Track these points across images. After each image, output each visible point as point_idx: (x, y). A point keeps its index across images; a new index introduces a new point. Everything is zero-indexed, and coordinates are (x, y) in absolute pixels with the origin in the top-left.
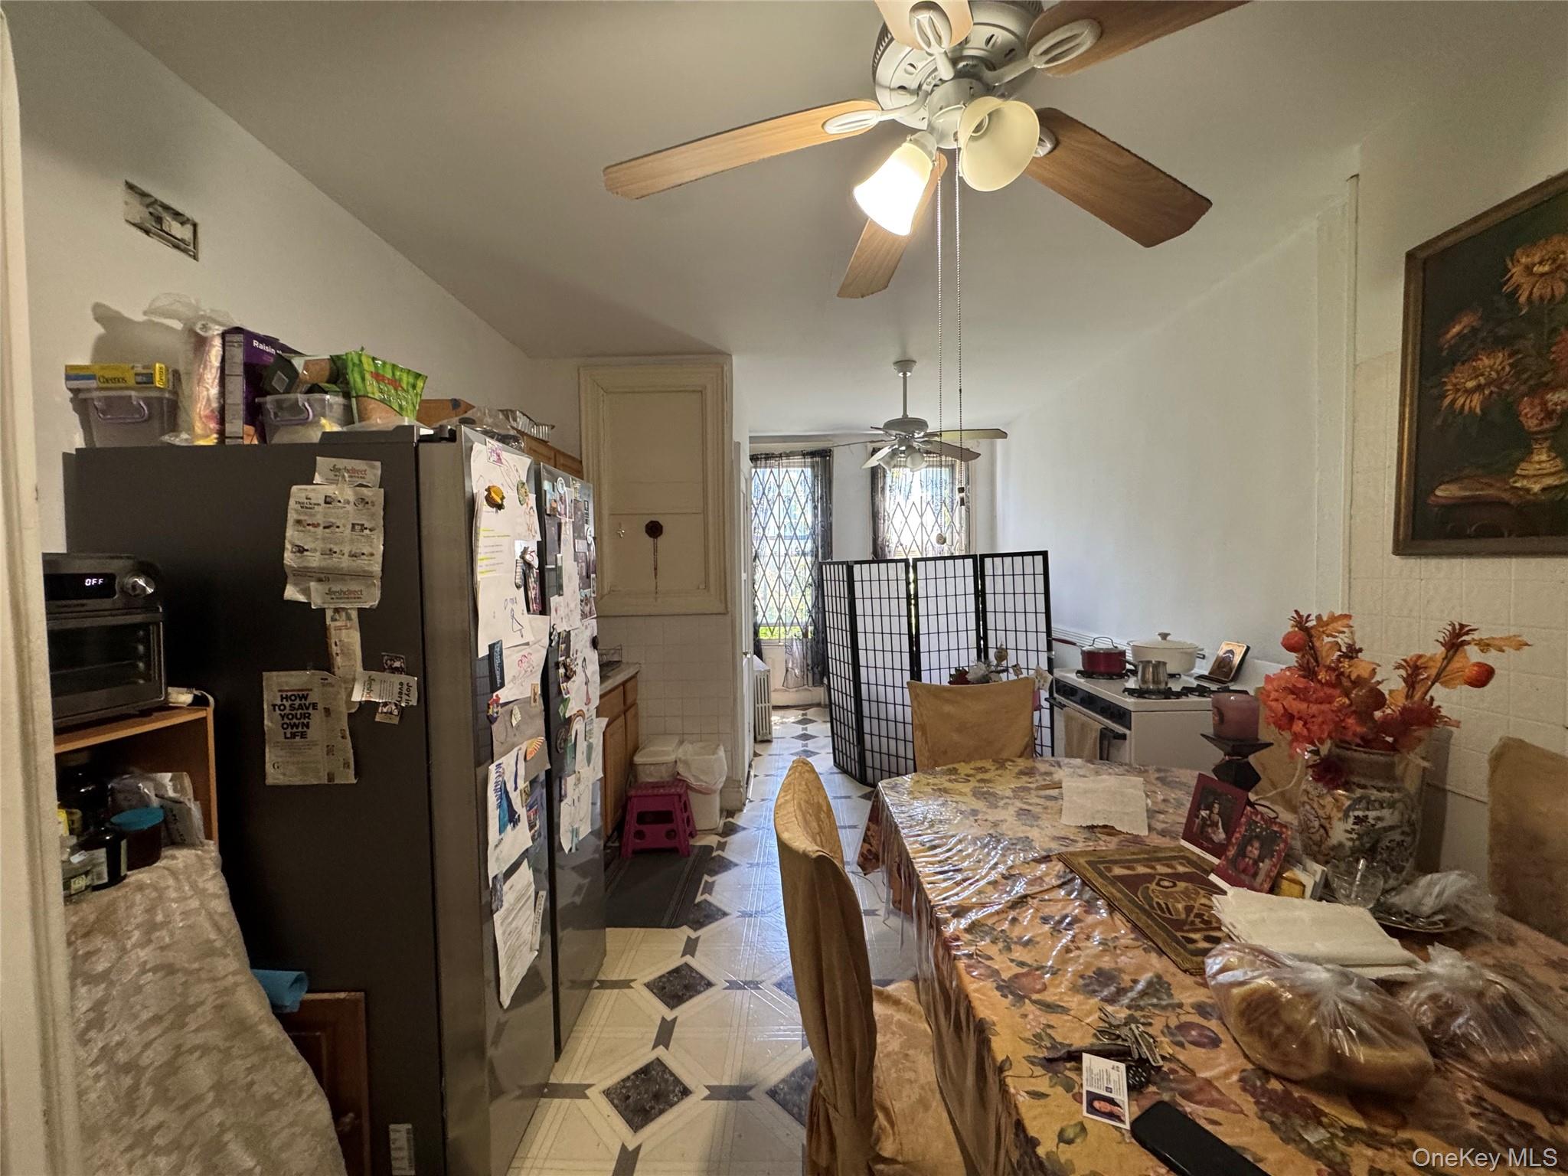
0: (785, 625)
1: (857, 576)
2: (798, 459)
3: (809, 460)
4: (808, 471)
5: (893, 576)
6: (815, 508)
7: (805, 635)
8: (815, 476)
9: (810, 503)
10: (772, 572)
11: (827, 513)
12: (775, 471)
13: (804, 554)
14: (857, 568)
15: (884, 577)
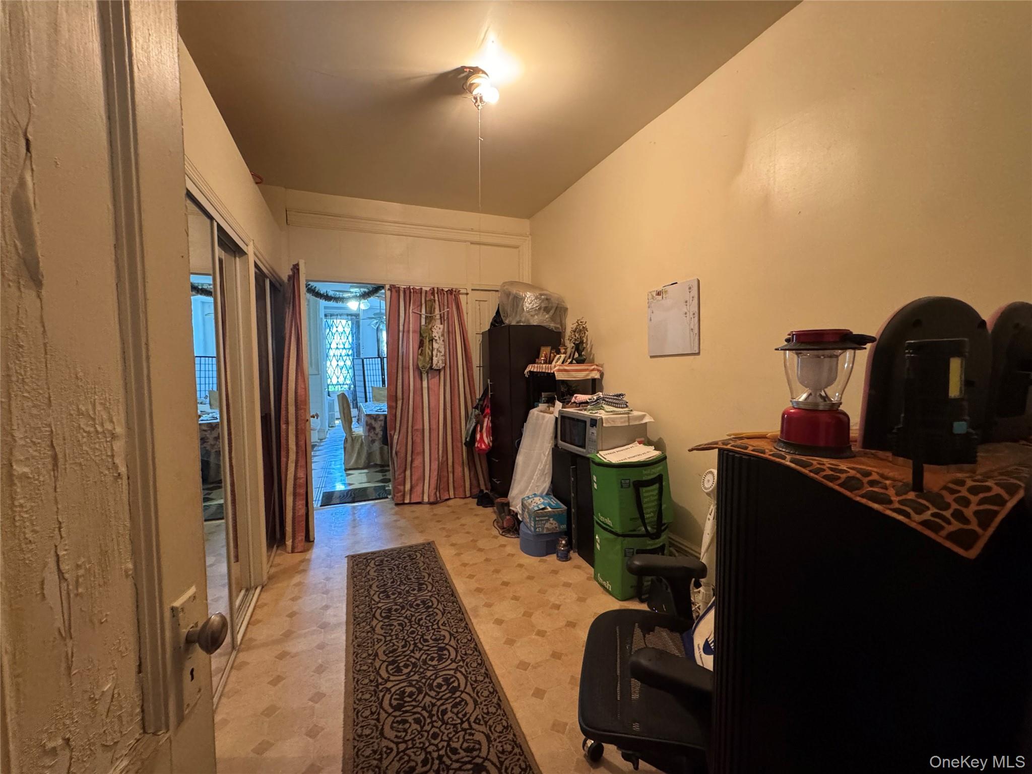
0: (340, 385)
1: (365, 363)
2: (345, 317)
3: (349, 317)
4: (350, 322)
5: (376, 362)
6: (353, 337)
7: (350, 389)
8: (352, 324)
9: (351, 334)
10: (334, 363)
11: (358, 338)
12: (335, 321)
13: (348, 355)
14: (365, 360)
15: (374, 363)
